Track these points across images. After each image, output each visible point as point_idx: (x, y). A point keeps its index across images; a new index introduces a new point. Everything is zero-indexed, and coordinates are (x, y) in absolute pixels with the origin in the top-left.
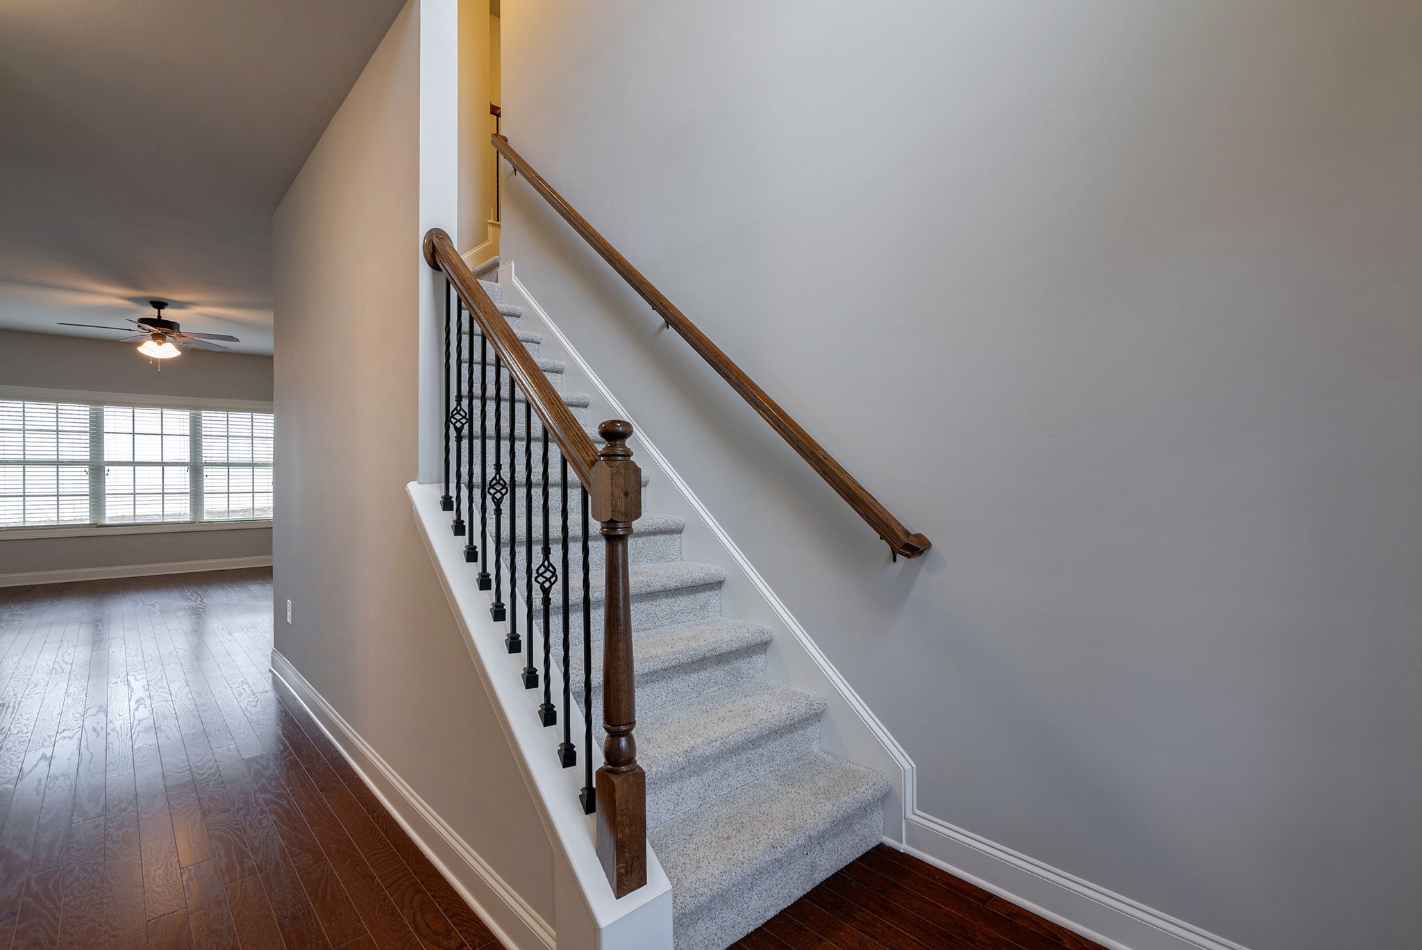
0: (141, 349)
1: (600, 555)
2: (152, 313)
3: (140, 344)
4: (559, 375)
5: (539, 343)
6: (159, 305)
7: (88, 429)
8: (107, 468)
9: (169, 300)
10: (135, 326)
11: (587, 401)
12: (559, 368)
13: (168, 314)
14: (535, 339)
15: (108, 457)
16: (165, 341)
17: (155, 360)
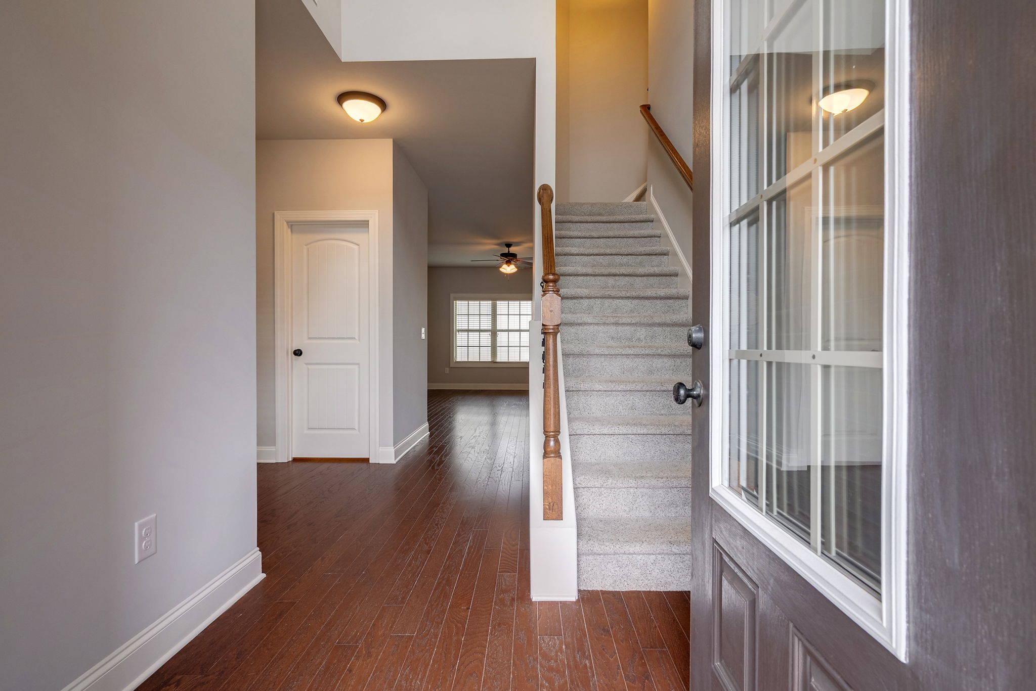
0: (501, 269)
1: (646, 367)
2: (506, 250)
3: (501, 267)
4: (666, 257)
5: (660, 237)
6: (509, 245)
7: (491, 313)
8: (498, 333)
9: (513, 242)
10: (499, 258)
11: (676, 272)
12: (665, 252)
13: (513, 250)
14: (656, 235)
15: (498, 328)
16: (511, 264)
17: (507, 274)
